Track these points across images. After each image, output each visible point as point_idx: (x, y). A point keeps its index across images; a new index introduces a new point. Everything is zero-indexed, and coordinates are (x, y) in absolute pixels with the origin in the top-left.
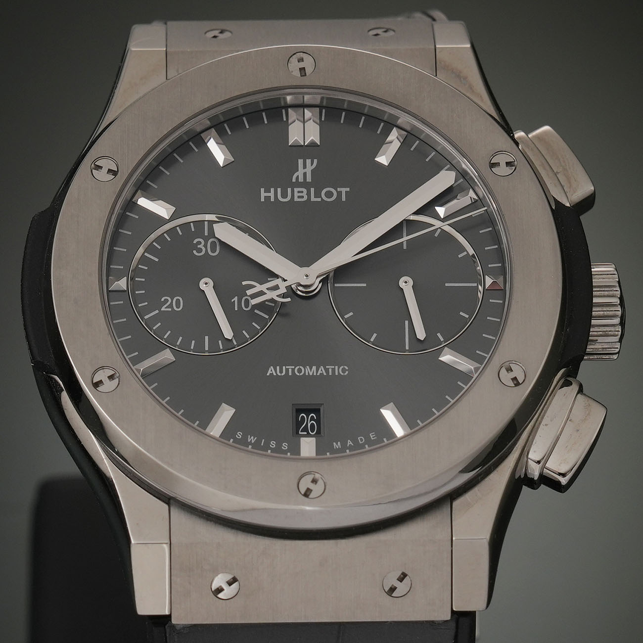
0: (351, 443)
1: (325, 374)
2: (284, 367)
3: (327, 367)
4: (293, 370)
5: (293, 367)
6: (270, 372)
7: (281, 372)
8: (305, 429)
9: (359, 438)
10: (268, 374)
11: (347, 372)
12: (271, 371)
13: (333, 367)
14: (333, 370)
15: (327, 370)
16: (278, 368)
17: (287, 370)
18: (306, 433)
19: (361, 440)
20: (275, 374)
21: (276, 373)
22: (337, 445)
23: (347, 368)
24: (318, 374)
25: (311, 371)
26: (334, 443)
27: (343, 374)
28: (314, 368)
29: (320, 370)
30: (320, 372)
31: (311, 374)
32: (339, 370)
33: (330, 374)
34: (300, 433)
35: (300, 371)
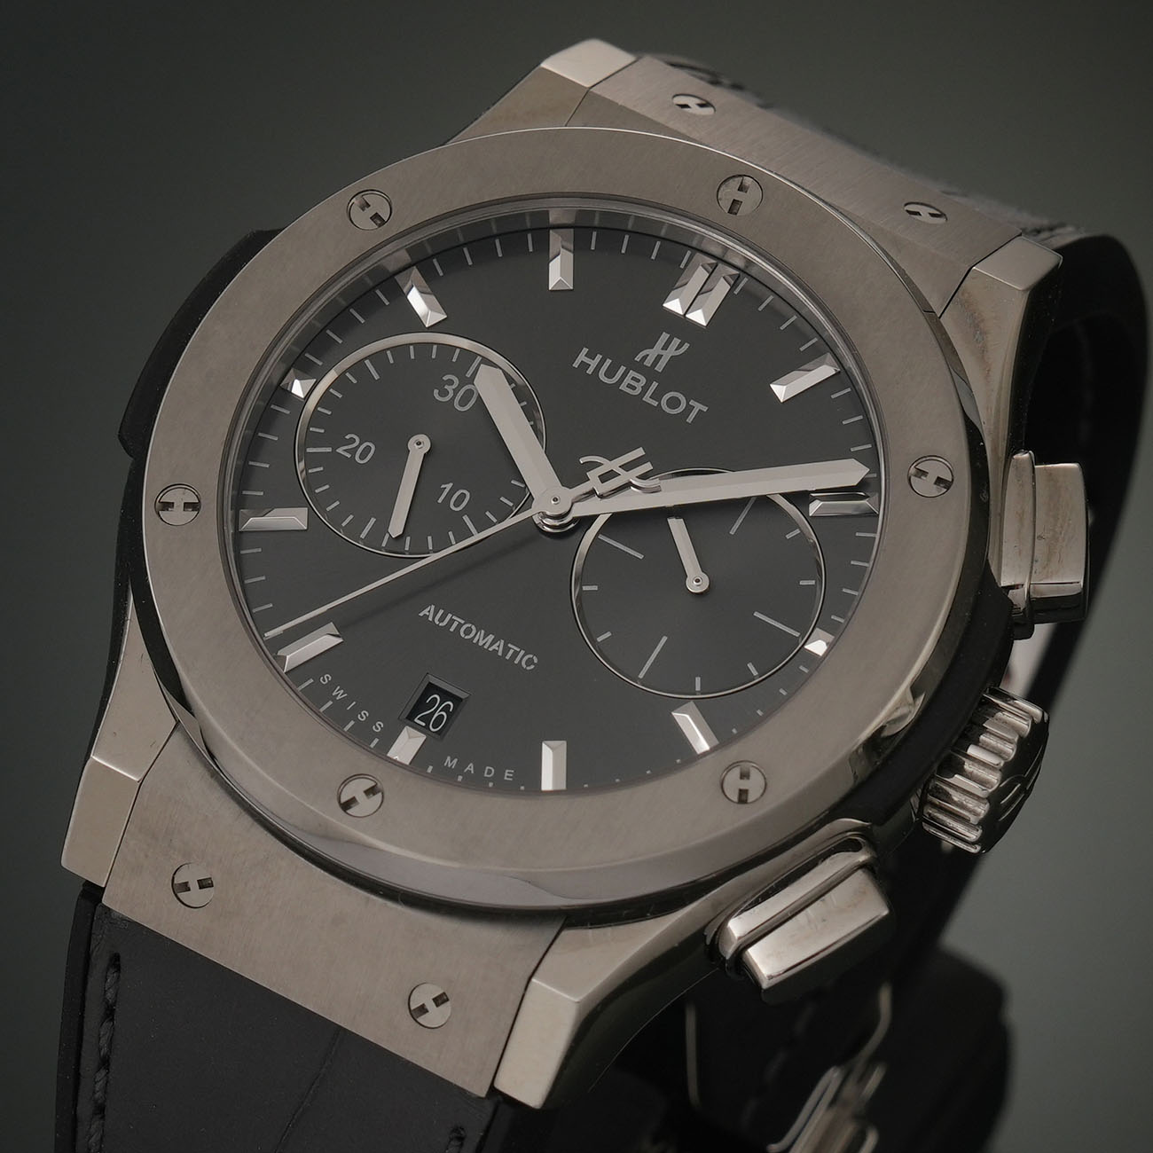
0: (472, 769)
1: (500, 654)
2: (450, 616)
3: (509, 645)
4: (460, 625)
5: (463, 622)
6: (425, 612)
7: (442, 620)
8: (427, 719)
9: (487, 768)
10: (421, 614)
11: (532, 667)
12: (429, 612)
13: (518, 650)
14: (516, 654)
15: (506, 650)
16: (441, 612)
17: (452, 621)
18: (424, 724)
19: (489, 772)
20: (430, 619)
21: (434, 618)
22: (450, 762)
23: (536, 660)
24: (490, 649)
25: (484, 640)
26: (449, 758)
27: (525, 666)
28: (491, 637)
29: (497, 644)
30: (494, 647)
31: (481, 644)
32: (522, 658)
33: (507, 658)
34: (416, 720)
35: (468, 631)
